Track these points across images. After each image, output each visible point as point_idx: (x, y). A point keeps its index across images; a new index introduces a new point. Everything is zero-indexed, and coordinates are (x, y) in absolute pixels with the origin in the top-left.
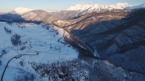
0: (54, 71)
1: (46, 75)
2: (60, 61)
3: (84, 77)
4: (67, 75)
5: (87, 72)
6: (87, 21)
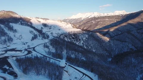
0: (70, 36)
1: (65, 38)
2: (72, 31)
3: (85, 38)
4: (76, 38)
5: (87, 36)
6: (88, 24)
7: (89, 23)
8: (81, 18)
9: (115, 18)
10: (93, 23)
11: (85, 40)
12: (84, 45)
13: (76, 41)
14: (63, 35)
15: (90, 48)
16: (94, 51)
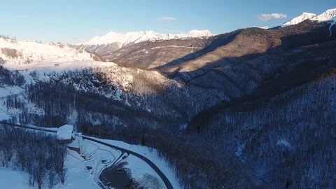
0: (87, 80)
1: (75, 84)
2: (93, 67)
3: (127, 83)
4: (104, 83)
5: (131, 78)
6: (133, 56)
7: (135, 55)
8: (116, 44)
9: (190, 44)
10: (144, 53)
11: (126, 88)
12: (124, 99)
13: (105, 91)
14: (67, 76)
15: (139, 105)
16: (149, 110)
